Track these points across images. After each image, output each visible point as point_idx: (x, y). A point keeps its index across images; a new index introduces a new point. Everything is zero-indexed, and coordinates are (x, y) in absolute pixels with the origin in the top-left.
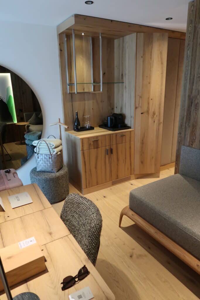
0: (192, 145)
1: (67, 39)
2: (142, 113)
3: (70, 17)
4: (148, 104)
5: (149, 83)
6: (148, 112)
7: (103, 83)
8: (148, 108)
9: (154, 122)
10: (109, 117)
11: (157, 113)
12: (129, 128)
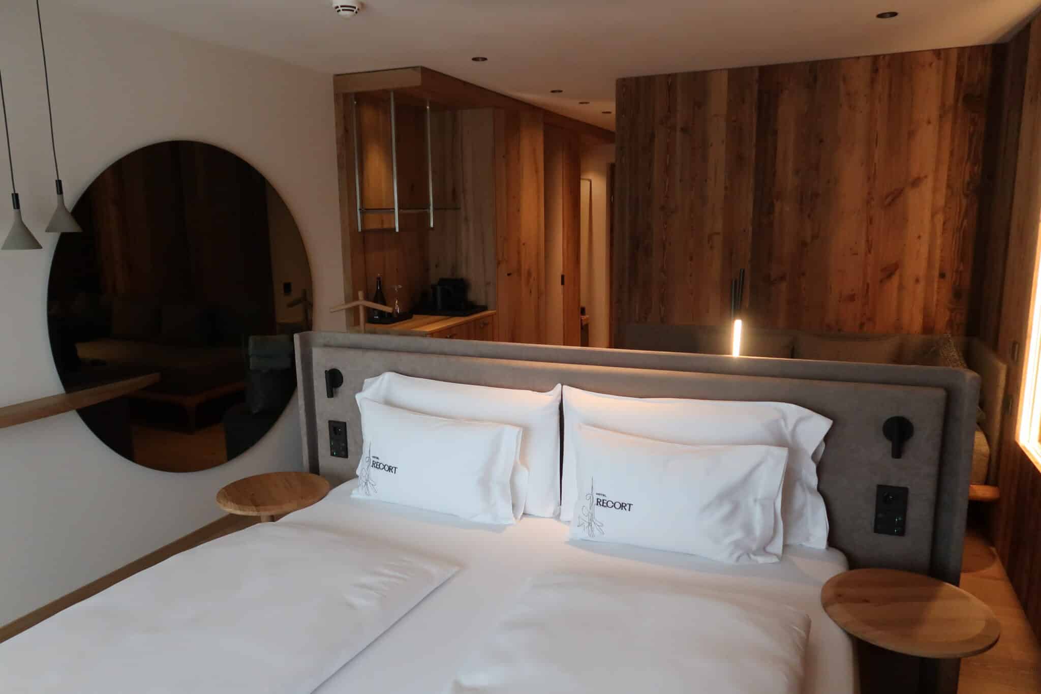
0: (646, 318)
1: (357, 103)
2: (509, 275)
3: (414, 68)
4: (519, 253)
5: (519, 211)
6: (519, 270)
7: (435, 209)
8: (519, 262)
9: (531, 292)
10: (439, 288)
11: (534, 275)
12: (485, 308)
